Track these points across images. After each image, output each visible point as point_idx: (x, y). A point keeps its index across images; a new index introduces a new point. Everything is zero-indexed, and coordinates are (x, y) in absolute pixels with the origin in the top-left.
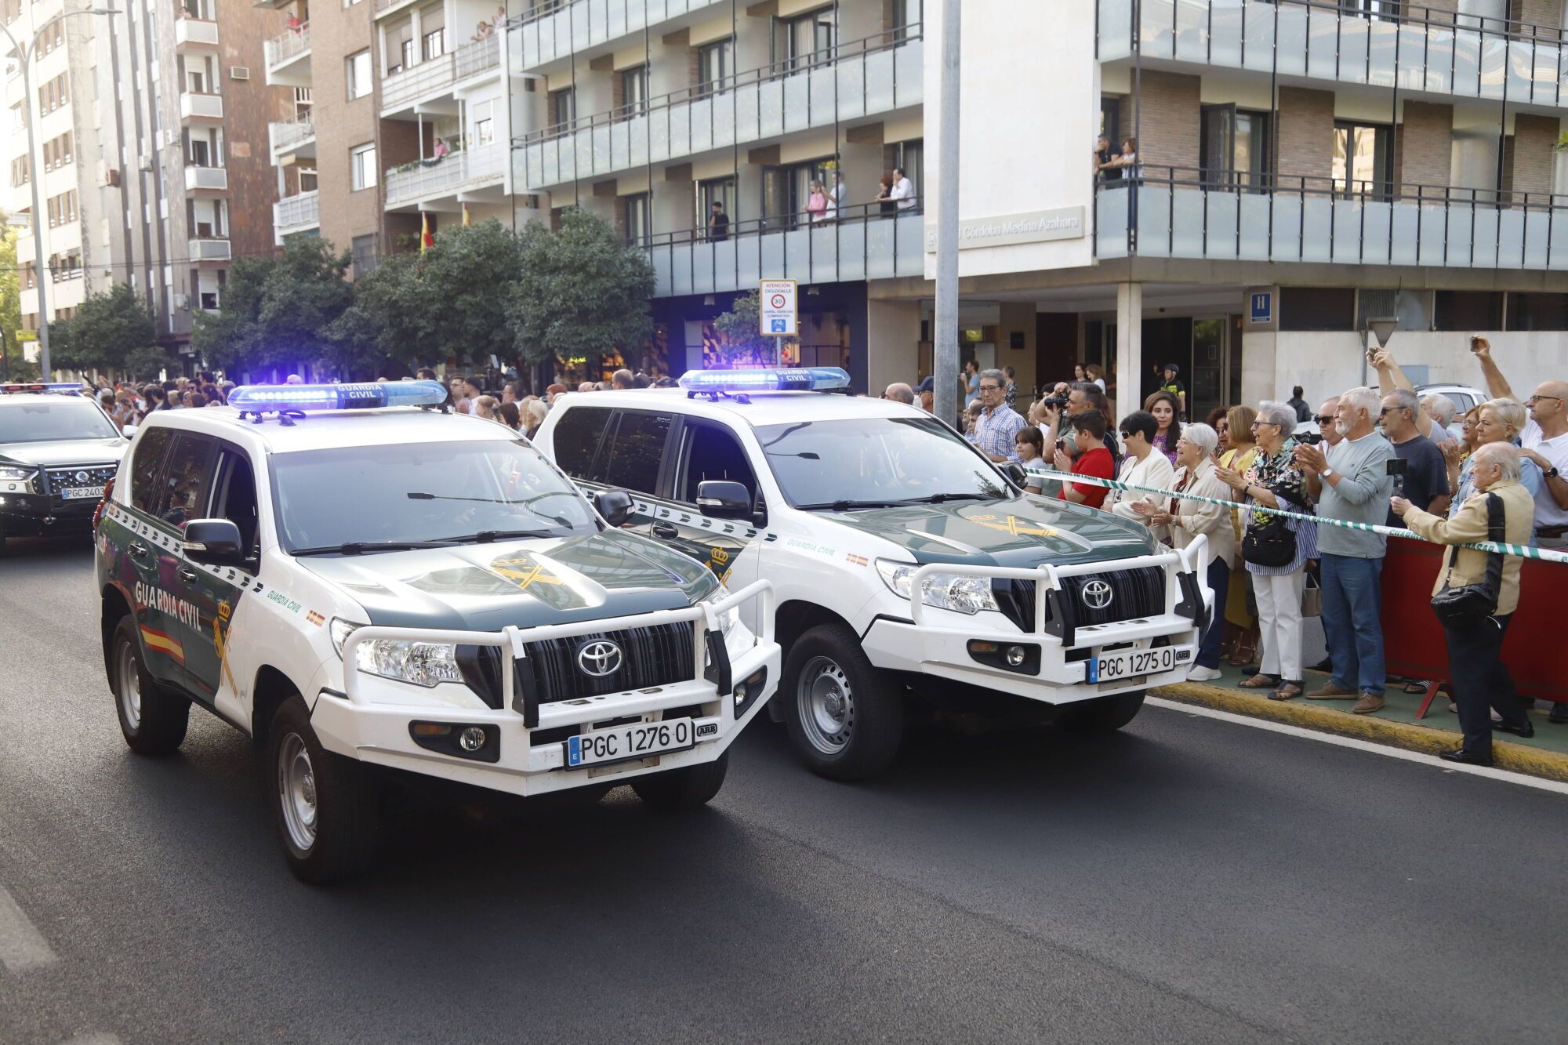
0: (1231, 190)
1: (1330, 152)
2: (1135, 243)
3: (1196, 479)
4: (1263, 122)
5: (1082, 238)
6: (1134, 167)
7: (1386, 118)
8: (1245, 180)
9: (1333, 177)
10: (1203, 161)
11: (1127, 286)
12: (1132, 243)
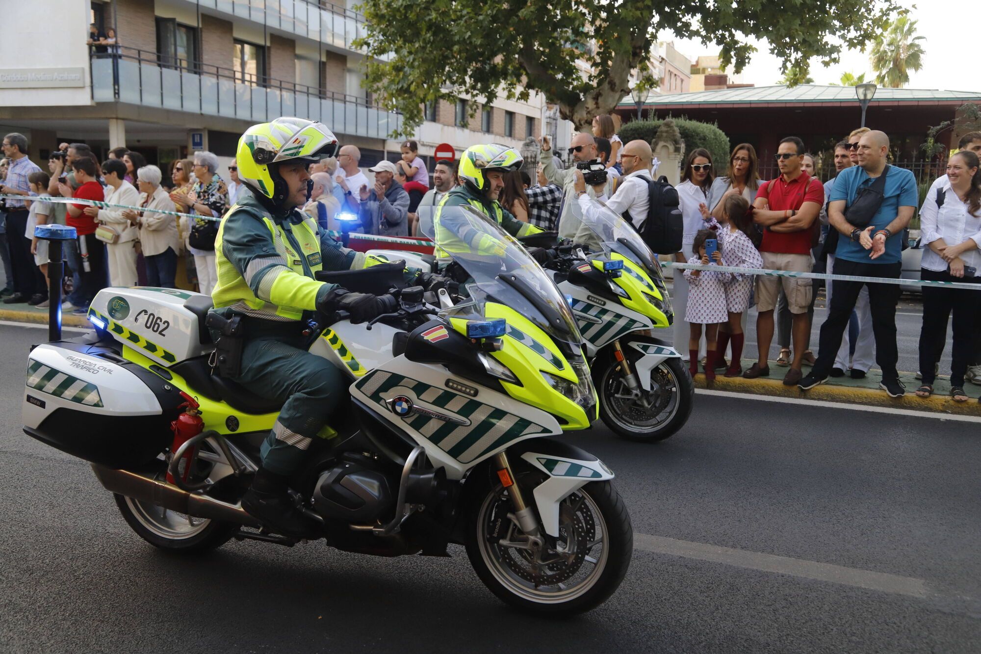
0: (176, 69)
1: (232, 54)
2: (118, 94)
3: (154, 199)
4: (193, 34)
5: (83, 87)
6: (115, 46)
7: (261, 42)
8: (184, 64)
9: (235, 69)
10: (159, 49)
11: (115, 121)
12: (117, 93)
